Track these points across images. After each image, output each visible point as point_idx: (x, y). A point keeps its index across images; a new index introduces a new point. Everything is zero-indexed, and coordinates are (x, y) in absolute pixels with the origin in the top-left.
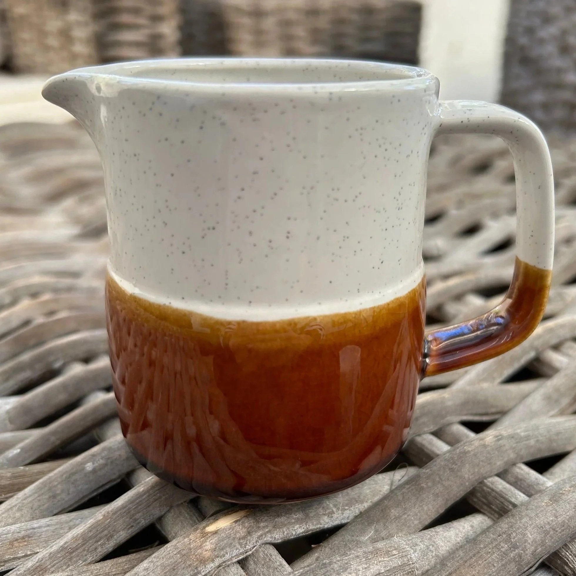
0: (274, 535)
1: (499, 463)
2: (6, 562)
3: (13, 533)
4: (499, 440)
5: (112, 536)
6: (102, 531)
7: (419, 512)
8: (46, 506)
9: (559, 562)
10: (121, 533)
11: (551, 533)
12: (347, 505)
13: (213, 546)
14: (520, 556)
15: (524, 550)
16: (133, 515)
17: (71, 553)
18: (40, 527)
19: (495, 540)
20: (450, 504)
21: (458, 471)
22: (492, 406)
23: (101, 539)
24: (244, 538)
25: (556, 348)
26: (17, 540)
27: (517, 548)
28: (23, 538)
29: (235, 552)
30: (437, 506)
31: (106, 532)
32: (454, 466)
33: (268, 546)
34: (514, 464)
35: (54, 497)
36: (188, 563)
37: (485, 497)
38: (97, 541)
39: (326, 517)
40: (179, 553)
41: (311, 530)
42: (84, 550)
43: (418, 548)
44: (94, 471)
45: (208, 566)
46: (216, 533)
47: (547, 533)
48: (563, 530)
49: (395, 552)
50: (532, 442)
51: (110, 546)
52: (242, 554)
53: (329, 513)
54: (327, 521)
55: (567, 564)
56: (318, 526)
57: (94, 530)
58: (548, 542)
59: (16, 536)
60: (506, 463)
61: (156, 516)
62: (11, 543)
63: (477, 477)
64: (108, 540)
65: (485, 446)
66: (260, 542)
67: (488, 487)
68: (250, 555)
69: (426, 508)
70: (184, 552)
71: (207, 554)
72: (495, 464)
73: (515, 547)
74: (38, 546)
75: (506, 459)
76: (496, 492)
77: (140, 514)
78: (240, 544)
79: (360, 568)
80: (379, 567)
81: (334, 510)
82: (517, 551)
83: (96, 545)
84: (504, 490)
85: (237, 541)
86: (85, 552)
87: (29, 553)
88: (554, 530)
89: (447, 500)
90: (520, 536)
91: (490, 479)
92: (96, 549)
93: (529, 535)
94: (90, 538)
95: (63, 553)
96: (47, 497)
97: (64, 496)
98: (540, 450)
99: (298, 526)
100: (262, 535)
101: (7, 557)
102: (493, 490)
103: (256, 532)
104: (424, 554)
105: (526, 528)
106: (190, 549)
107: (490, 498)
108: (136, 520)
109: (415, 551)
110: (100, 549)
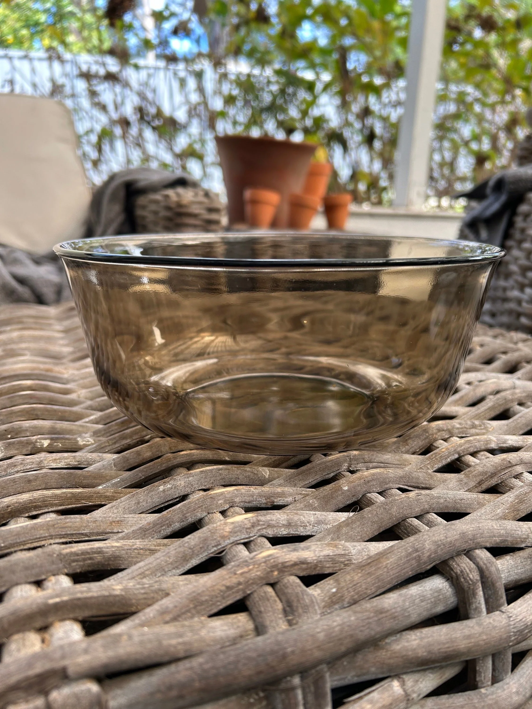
0: (267, 531)
1: (417, 510)
2: (106, 533)
3: (113, 518)
4: (418, 496)
5: (171, 525)
7: (361, 531)
8: (133, 508)
9: (448, 569)
10: (176, 524)
11: (442, 547)
12: (316, 524)
13: (230, 530)
14: (419, 556)
15: (423, 553)
16: (185, 514)
17: (145, 531)
18: (128, 517)
19: (405, 545)
20: (382, 530)
21: (389, 510)
22: (422, 483)
23: (164, 525)
24: (249, 528)
25: (473, 454)
26: (114, 522)
27: (418, 552)
28: (118, 521)
29: (243, 536)
30: (374, 530)
31: (167, 522)
32: (387, 507)
33: (263, 538)
34: (428, 513)
35: (138, 503)
36: (215, 537)
37: (406, 530)
38: (162, 527)
39: (302, 528)
40: (209, 531)
41: (292, 534)
42: (153, 531)
43: (356, 548)
44: (164, 491)
45: (226, 542)
46: (233, 523)
47: (439, 546)
48: (450, 547)
49: (340, 547)
50: (442, 501)
51: (169, 531)
52: (247, 538)
53: (304, 526)
54: (302, 530)
55: (452, 570)
56: (297, 533)
57: (160, 520)
58: (440, 552)
59: (114, 519)
60: (422, 510)
61: (198, 518)
62: (111, 523)
63: (401, 516)
64: (168, 527)
65: (408, 497)
66: (259, 533)
67: (409, 523)
68: (251, 541)
69: (365, 530)
70: (212, 531)
71: (226, 534)
72: (414, 509)
73: (417, 550)
74: (126, 528)
75: (422, 508)
76: (413, 526)
77: (189, 514)
78: (247, 532)
79: (317, 549)
80: (329, 552)
81: (308, 524)
82: (417, 554)
83: (160, 528)
84: (418, 526)
85: (245, 529)
86: (154, 532)
87: (120, 531)
88: (444, 545)
89: (380, 527)
90: (421, 545)
91: (411, 519)
92: (160, 531)
93: (427, 545)
94: (158, 524)
95: (140, 531)
96: (134, 502)
97: (144, 503)
98: (447, 507)
99: (283, 529)
100: (260, 529)
101: (108, 530)
102: (411, 525)
103: (257, 526)
104: (360, 552)
105: (425, 541)
106: (216, 530)
107: (409, 530)
108: (186, 517)
109: (354, 549)
110: (162, 532)
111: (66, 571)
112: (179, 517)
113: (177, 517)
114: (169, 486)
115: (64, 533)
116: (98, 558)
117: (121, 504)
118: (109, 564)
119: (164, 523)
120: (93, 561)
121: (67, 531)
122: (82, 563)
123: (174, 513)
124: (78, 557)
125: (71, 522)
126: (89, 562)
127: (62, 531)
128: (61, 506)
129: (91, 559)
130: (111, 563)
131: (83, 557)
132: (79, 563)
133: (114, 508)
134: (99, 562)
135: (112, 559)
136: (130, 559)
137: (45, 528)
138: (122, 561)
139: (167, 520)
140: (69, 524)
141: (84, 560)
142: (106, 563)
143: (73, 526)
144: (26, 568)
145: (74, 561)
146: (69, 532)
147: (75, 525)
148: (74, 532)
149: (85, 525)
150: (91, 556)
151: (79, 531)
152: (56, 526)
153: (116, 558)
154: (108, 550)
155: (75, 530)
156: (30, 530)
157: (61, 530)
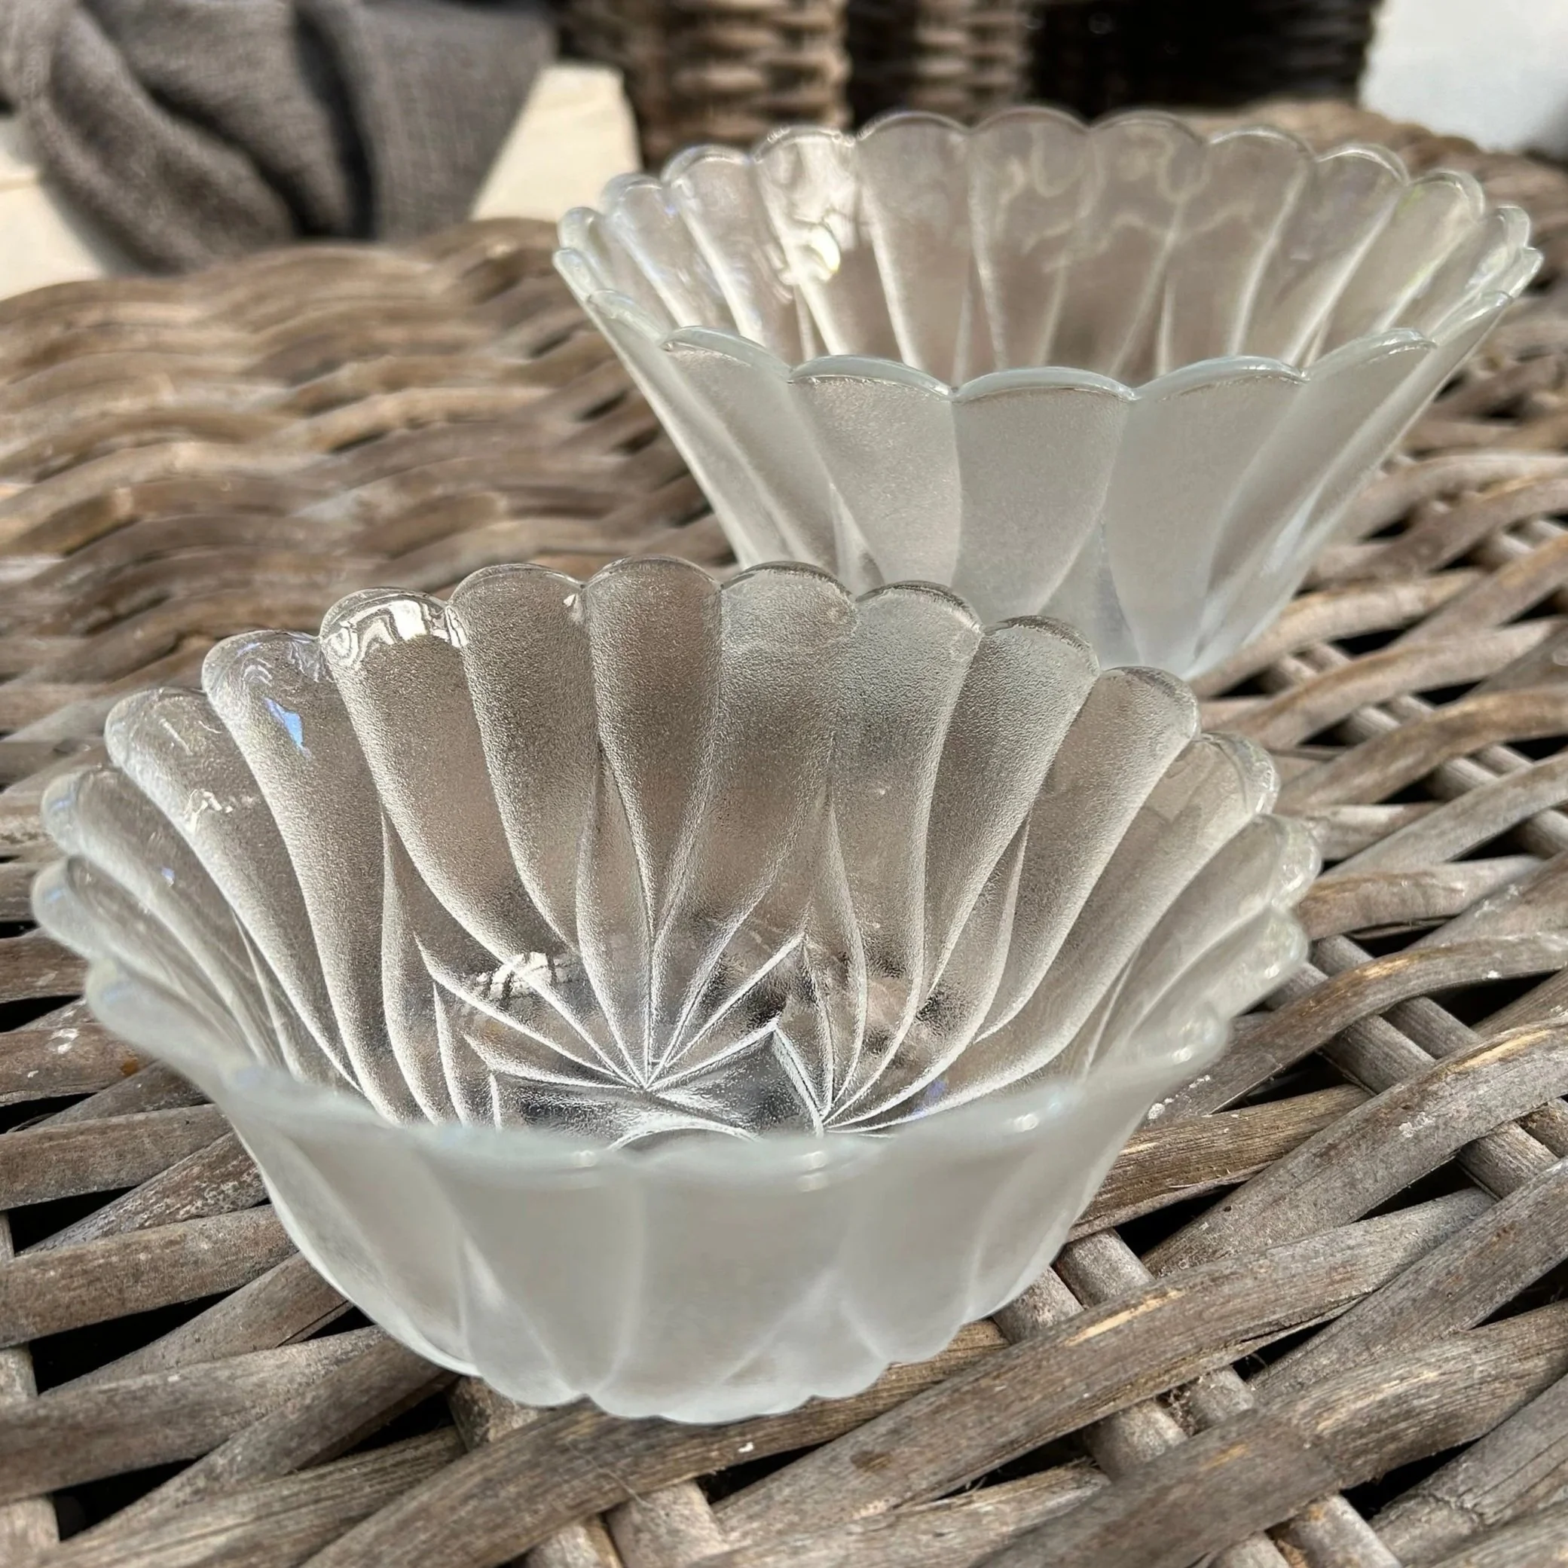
3: (1323, 1255)
5: (1518, 1275)
6: (1503, 1266)
10: (1532, 1268)
16: (1553, 1238)
17: (1453, 1303)
23: (1502, 1278)
31: (1509, 1267)
38: (1496, 1283)
44: (1417, 1139)
57: (1488, 1262)
64: (1512, 1280)
77: (1563, 1237)
83: (1493, 1289)
86: (1475, 1302)
92: (1491, 1298)
94: (1484, 1276)
95: (1437, 1302)
108: (1556, 1247)
111: (1341, 1485)
112: (1538, 1250)
113: (1532, 1251)
114: (1427, 1121)
115: (1229, 1332)
116: (1410, 1431)
117: (1299, 1191)
118: (1435, 1444)
119: (1501, 1272)
120: (1401, 1444)
121: (1234, 1326)
122: (1375, 1456)
123: (1521, 1239)
124: (1364, 1441)
125: (1236, 1296)
126: (1392, 1447)
127: (1224, 1329)
128: (1118, 1206)
129: (1394, 1437)
130: (1438, 1436)
131: (1374, 1436)
132: (1369, 1457)
133: (1284, 1205)
134: (1413, 1442)
135: (1441, 1426)
136: (1478, 1416)
137: (1181, 1329)
138: (1462, 1424)
139: (1509, 1262)
140: (1237, 1303)
141: (1381, 1444)
142: (1429, 1442)
143: (1245, 1306)
144: (1252, 1498)
145: (1357, 1456)
146: (1239, 1328)
147: (1251, 1303)
148: (1252, 1324)
149: (1272, 1297)
150: (1393, 1429)
151: (1262, 1317)
152: (1206, 1315)
153: (1450, 1419)
154: (1423, 1401)
155: (1253, 1319)
156: (1147, 1341)
157: (1220, 1324)
